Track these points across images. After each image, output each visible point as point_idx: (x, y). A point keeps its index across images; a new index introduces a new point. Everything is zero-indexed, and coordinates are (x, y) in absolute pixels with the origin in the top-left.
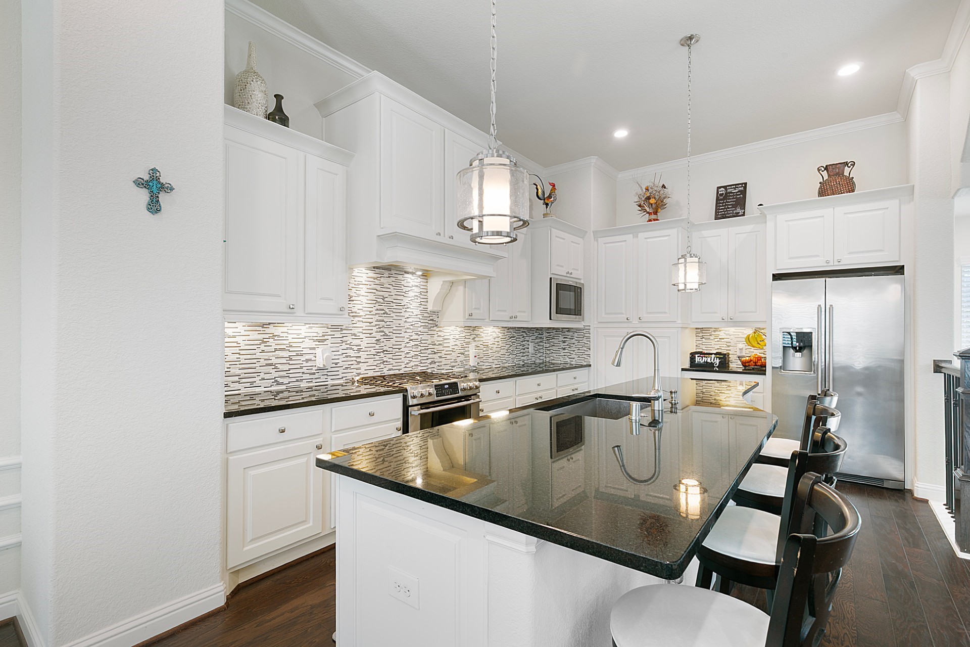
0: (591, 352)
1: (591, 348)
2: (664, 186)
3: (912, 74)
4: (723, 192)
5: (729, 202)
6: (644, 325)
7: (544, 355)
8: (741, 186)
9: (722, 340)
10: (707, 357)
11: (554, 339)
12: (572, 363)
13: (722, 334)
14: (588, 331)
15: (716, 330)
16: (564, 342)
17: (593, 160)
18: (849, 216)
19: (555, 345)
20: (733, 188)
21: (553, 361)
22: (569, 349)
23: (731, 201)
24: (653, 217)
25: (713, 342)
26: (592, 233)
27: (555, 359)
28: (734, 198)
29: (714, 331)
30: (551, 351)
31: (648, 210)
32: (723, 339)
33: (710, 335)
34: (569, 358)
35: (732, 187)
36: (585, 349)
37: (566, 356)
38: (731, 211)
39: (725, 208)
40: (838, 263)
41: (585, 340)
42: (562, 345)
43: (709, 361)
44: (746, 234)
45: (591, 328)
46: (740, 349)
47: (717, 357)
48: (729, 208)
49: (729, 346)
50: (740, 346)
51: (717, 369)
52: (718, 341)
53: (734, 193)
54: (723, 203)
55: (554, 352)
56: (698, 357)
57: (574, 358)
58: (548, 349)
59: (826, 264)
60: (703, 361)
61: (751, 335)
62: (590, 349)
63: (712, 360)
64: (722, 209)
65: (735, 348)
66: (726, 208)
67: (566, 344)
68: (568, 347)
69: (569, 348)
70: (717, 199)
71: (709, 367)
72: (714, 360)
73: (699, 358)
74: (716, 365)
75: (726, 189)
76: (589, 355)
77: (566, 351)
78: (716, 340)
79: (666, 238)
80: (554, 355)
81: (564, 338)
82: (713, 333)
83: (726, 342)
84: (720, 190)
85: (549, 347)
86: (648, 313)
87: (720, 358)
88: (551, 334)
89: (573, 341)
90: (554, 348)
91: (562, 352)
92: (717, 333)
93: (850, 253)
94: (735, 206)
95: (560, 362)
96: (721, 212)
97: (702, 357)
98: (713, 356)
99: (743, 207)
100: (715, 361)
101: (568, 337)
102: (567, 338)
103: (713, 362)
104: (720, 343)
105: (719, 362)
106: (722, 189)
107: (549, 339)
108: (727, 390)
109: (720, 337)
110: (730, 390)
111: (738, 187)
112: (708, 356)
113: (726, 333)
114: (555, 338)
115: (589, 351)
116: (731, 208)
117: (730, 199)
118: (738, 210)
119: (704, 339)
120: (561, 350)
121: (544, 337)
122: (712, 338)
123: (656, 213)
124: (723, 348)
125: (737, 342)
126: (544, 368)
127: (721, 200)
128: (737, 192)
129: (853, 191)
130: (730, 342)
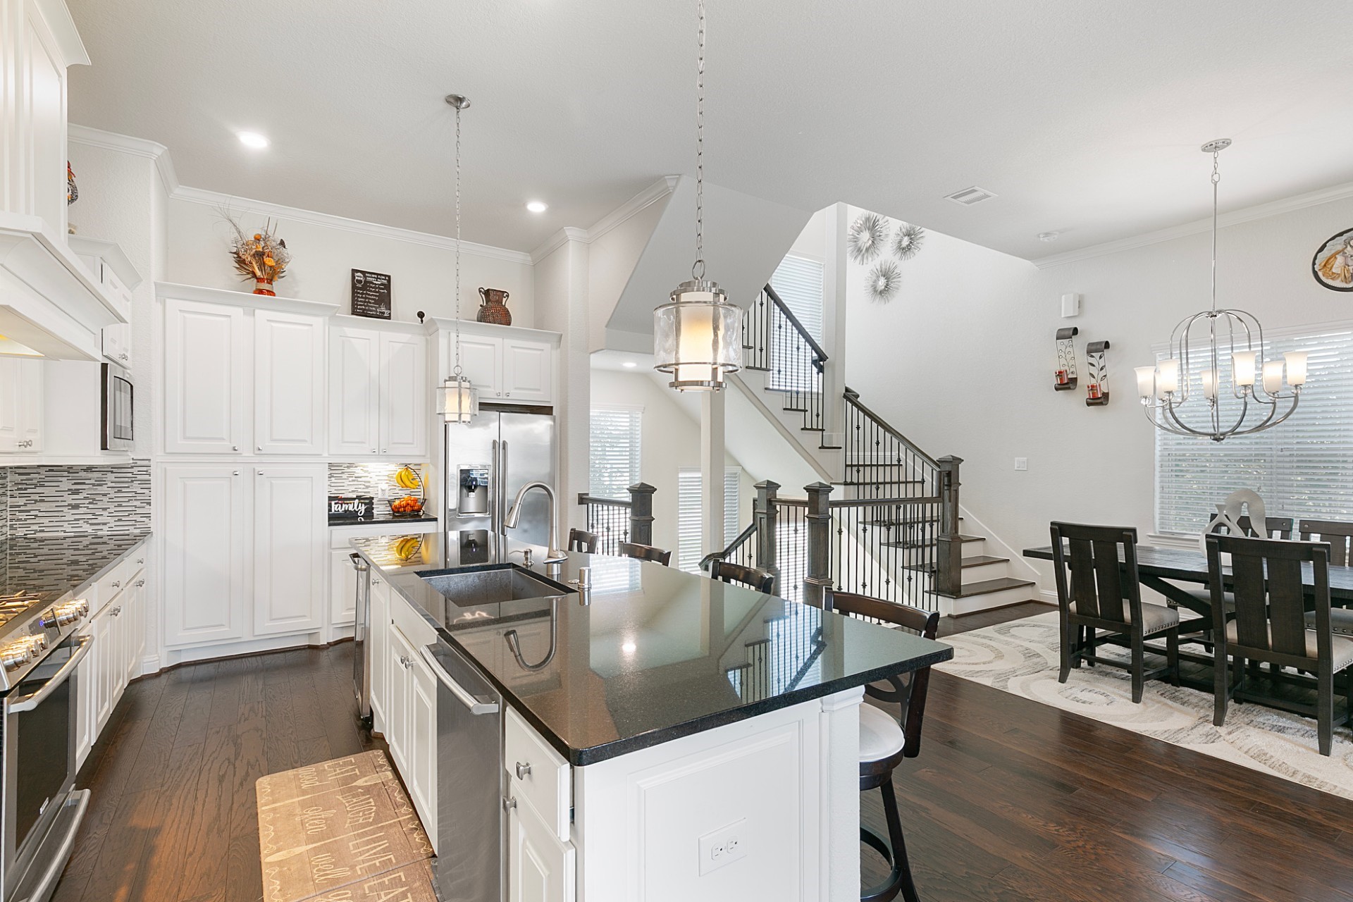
0: (152, 510)
1: (151, 501)
2: (282, 243)
3: (568, 233)
4: (361, 279)
5: (369, 295)
6: (265, 459)
7: (9, 523)
8: (384, 277)
9: (359, 479)
10: (347, 504)
11: (43, 486)
12: (100, 533)
13: (358, 472)
14: (145, 469)
15: (350, 465)
16: (76, 492)
17: (158, 150)
18: (516, 350)
19: (46, 499)
20: (374, 278)
21: (39, 535)
22: (91, 506)
23: (372, 295)
24: (265, 286)
25: (347, 482)
26: (153, 284)
27: (46, 529)
28: (377, 292)
29: (348, 467)
30: (32, 513)
31: (258, 273)
32: (360, 477)
33: (343, 473)
34: (91, 524)
35: (373, 276)
36: (138, 503)
37: (81, 522)
38: (373, 308)
39: (365, 302)
40: (505, 397)
41: (136, 487)
42: (70, 499)
43: (351, 509)
44: (402, 344)
45: (152, 463)
46: (382, 490)
47: (362, 503)
48: (370, 303)
49: (367, 487)
50: (385, 486)
51: (363, 520)
52: (353, 481)
53: (376, 284)
54: (362, 294)
55: (40, 514)
56: (335, 504)
57: (105, 524)
58: (22, 508)
59: (496, 397)
60: (343, 509)
61: (403, 474)
62: (149, 504)
63: (356, 508)
64: (361, 301)
65: (376, 489)
66: (367, 302)
67: (81, 496)
68: (87, 501)
69: (90, 503)
70: (354, 287)
71: (351, 518)
72: (358, 507)
73: (337, 506)
74: (361, 513)
75: (365, 277)
76: (148, 516)
77: (82, 510)
78: (351, 479)
79: (306, 328)
80: (46, 521)
81: (75, 484)
82: (346, 470)
83: (365, 482)
84: (356, 274)
85: (25, 505)
86: (273, 440)
87: (365, 504)
88: (32, 476)
89: (104, 489)
90: (43, 506)
91: (69, 515)
92: (352, 470)
93: (516, 389)
94: (378, 302)
95: (63, 534)
96: (360, 305)
97: (342, 504)
98: (357, 501)
99: (388, 307)
100: (360, 508)
101: (87, 482)
102: (84, 483)
103: (357, 510)
104: (355, 483)
105: (365, 509)
106: (359, 274)
107: (25, 486)
108: (365, 546)
109: (356, 475)
110: (369, 545)
111: (380, 279)
112: (348, 502)
113: (365, 469)
114: (46, 484)
115: (148, 507)
116: (373, 303)
117: (371, 291)
118: (383, 309)
119: (332, 479)
120: (65, 509)
121: (9, 484)
122: (344, 476)
123: (270, 281)
124: (359, 490)
125: (379, 482)
126: (8, 551)
127: (360, 289)
128: (379, 285)
129: (509, 325)
130: (369, 482)
